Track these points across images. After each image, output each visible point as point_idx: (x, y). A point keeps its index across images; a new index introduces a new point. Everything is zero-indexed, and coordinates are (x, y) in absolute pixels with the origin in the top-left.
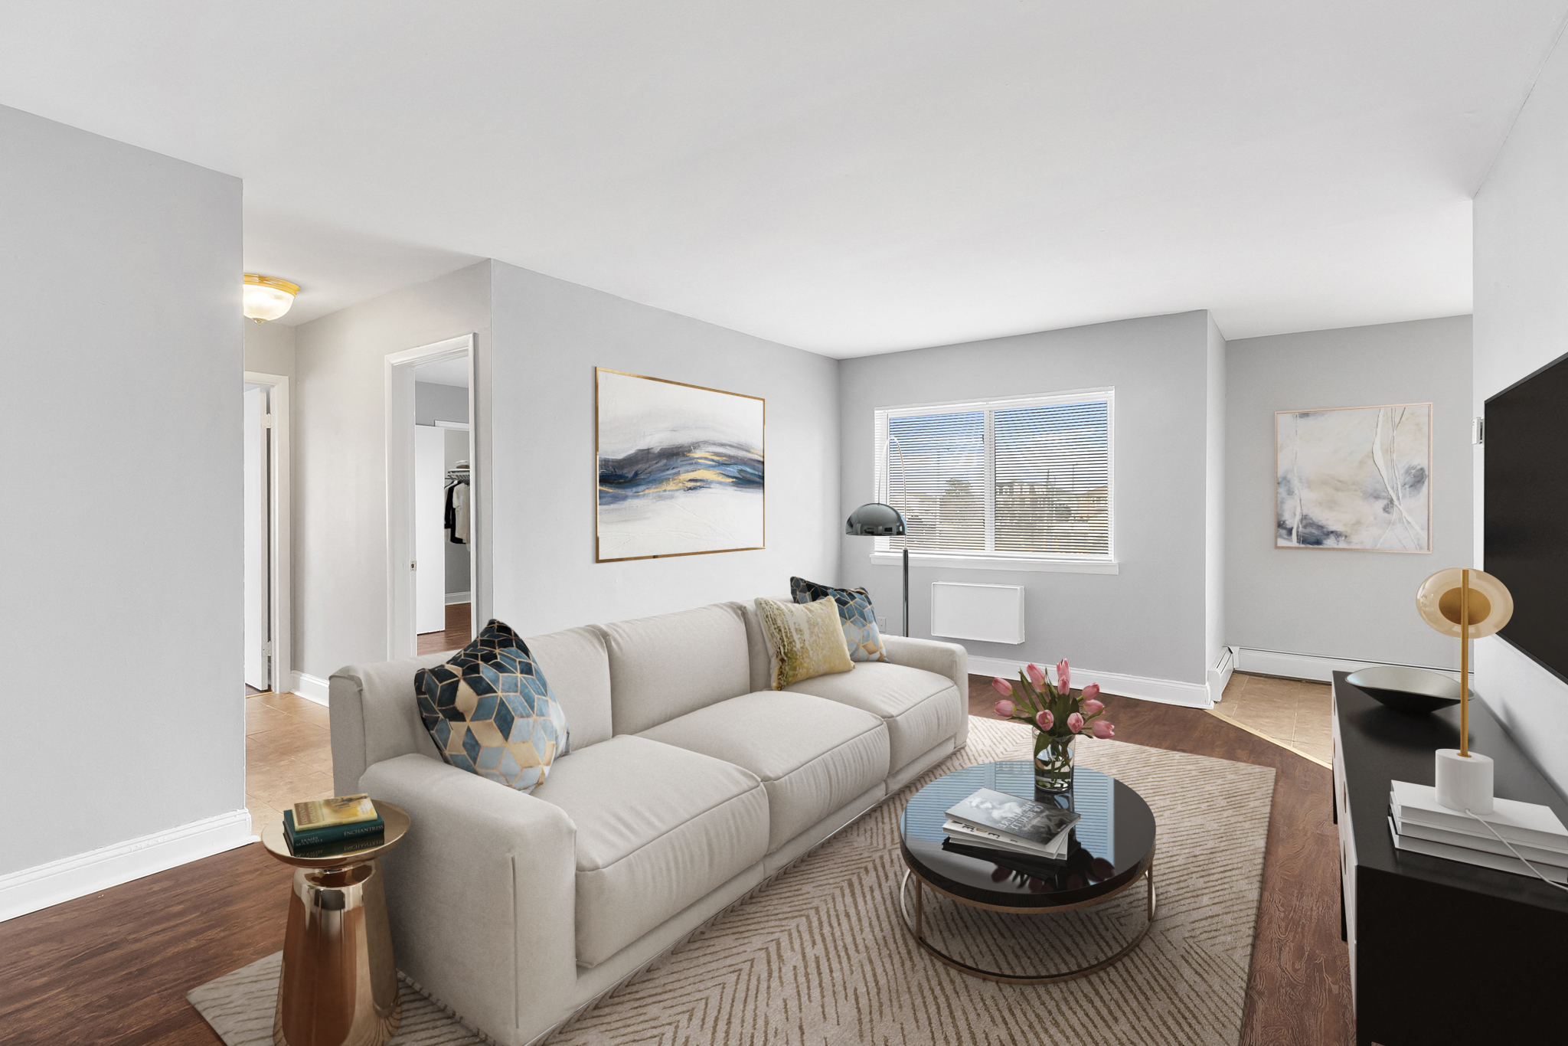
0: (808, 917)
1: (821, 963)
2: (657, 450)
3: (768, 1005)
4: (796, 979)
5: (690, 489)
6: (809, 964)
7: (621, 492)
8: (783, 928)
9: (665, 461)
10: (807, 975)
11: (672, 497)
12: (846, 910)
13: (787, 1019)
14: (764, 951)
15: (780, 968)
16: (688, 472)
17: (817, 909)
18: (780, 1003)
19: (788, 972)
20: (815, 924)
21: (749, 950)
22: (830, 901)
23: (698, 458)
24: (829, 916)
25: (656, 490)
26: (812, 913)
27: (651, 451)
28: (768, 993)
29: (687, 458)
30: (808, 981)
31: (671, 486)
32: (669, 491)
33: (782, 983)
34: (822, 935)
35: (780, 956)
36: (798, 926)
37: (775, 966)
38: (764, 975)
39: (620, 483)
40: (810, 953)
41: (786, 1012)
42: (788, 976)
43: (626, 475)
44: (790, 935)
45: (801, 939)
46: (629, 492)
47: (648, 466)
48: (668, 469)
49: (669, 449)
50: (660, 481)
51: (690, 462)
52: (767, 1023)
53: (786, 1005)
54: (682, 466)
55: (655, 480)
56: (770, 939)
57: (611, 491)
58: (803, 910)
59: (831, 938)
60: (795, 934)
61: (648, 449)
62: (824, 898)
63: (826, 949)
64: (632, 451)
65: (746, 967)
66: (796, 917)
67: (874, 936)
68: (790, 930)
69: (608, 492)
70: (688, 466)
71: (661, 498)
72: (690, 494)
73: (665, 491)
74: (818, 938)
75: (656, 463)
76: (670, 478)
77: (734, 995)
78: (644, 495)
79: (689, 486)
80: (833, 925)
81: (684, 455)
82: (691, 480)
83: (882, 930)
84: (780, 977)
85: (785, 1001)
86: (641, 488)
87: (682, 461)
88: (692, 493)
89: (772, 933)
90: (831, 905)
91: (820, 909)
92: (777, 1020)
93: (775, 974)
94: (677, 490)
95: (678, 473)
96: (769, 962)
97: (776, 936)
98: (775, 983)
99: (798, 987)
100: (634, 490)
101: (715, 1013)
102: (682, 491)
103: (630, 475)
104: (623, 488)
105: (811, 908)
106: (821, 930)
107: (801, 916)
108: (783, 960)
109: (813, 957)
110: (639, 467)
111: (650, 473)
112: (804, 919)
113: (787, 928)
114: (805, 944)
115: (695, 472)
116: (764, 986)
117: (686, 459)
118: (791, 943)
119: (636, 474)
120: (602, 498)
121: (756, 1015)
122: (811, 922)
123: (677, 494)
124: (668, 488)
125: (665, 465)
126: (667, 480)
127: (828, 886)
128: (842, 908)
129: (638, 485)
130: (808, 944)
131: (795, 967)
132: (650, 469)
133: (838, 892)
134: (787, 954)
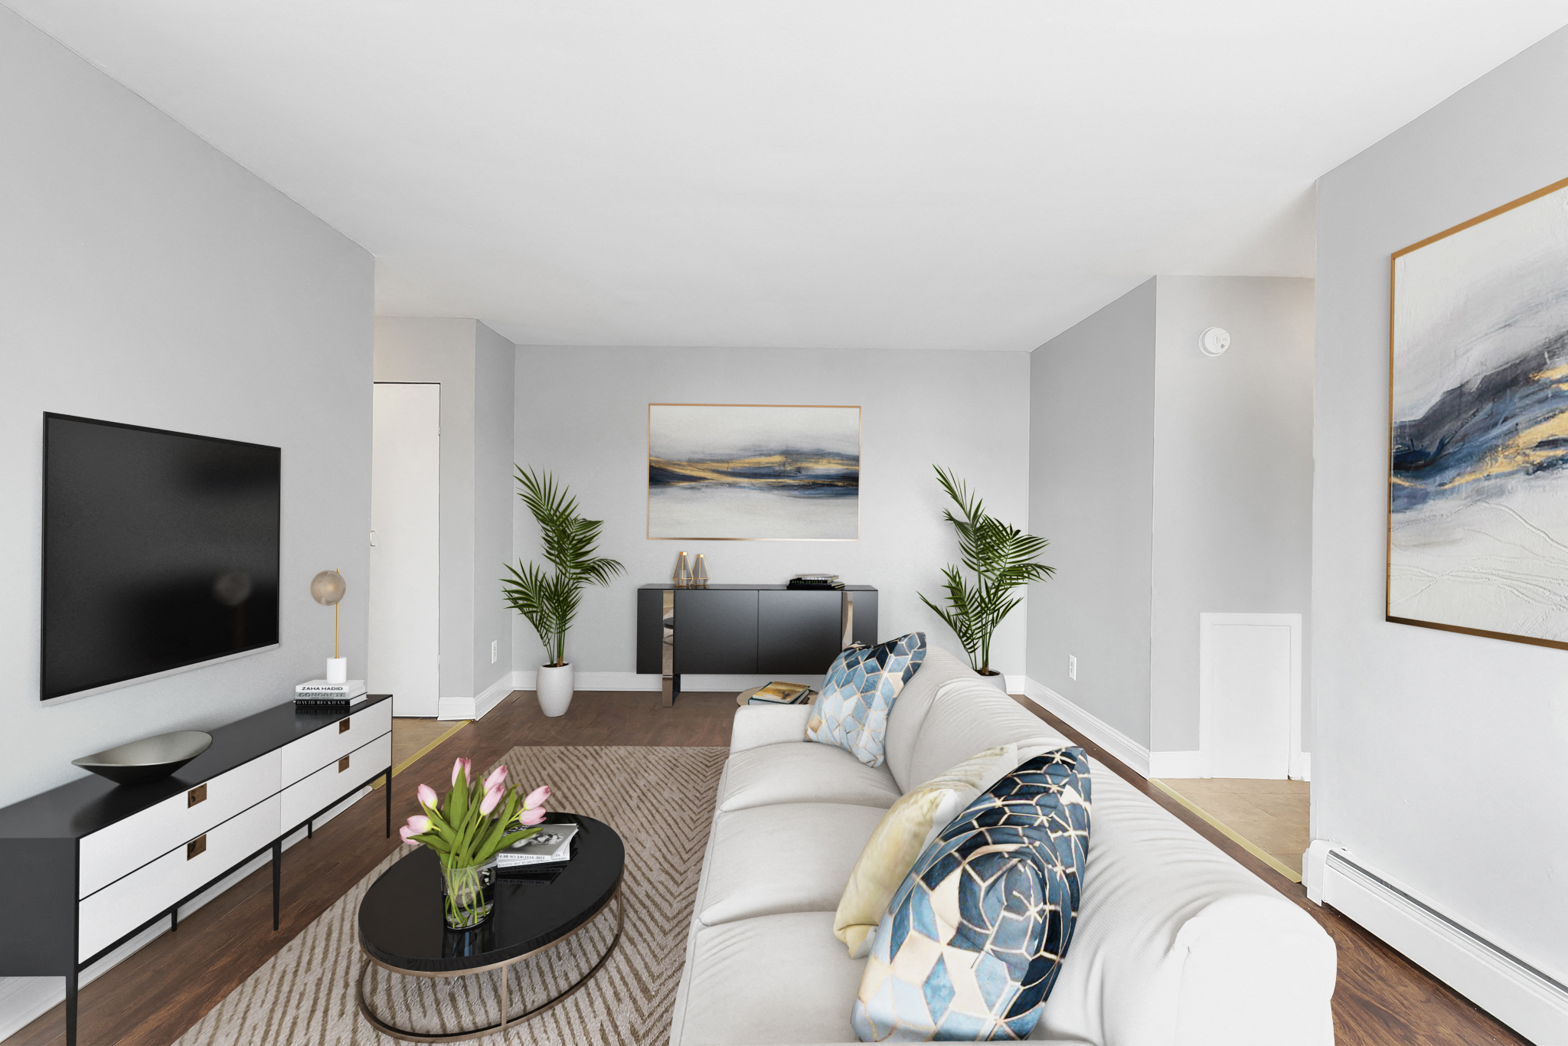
0: (668, 919)
1: (634, 882)
2: (1474, 386)
3: (654, 841)
4: (646, 863)
5: (1540, 467)
6: (643, 878)
7: (1419, 485)
8: (681, 897)
9: (1490, 405)
10: (639, 869)
11: (1501, 492)
12: (635, 946)
13: (637, 839)
14: (682, 872)
15: (661, 865)
16: (1537, 422)
17: (665, 933)
18: (647, 846)
19: (656, 866)
20: (657, 915)
21: (693, 868)
22: (657, 951)
23: (1559, 381)
24: (649, 930)
25: (1473, 477)
26: (667, 926)
27: (1465, 389)
28: (657, 847)
29: (1535, 388)
30: (636, 865)
31: (1499, 465)
32: (1497, 477)
33: (653, 856)
34: (644, 906)
35: (667, 873)
36: (671, 905)
37: (666, 866)
38: (669, 856)
39: (1418, 468)
40: (646, 885)
41: (640, 842)
42: (652, 862)
43: (1428, 450)
44: (672, 894)
45: (660, 895)
46: (1430, 485)
47: (1459, 423)
48: (1495, 425)
49: (1498, 373)
50: (1478, 456)
51: (1542, 395)
52: (647, 832)
53: (642, 845)
54: (1524, 408)
55: (1470, 455)
56: (685, 882)
57: (1407, 484)
58: (677, 925)
59: (636, 907)
60: (668, 897)
61: (1462, 386)
62: (666, 952)
63: (635, 896)
64: (1436, 399)
65: (685, 857)
66: (678, 914)
67: (597, 928)
68: (675, 898)
69: (1404, 488)
70: (1537, 407)
71: (1481, 495)
72: (1540, 482)
73: (1488, 477)
74: (648, 903)
75: (1474, 415)
76: (1497, 446)
77: (678, 838)
78: (1452, 490)
79: (1538, 460)
80: (640, 922)
81: (1528, 381)
82: (1542, 445)
83: (592, 939)
84: (657, 859)
85: (645, 847)
86: (1450, 473)
87: (1522, 398)
88: (1545, 479)
89: (687, 889)
90: (653, 945)
91: (662, 935)
92: (643, 836)
93: (662, 860)
94: (1512, 473)
95: (1514, 432)
96: (672, 866)
97: (682, 888)
98: (658, 855)
99: (641, 859)
100: (1438, 479)
101: (680, 825)
102: (1522, 476)
103: (1432, 450)
104: (1423, 477)
105: (671, 930)
106: (648, 911)
107: (675, 917)
108: (663, 871)
109: (642, 884)
110: (1447, 428)
111: (1463, 439)
112: (671, 916)
113: (679, 899)
114: (654, 892)
115: (1552, 422)
116: (664, 850)
117: (1532, 389)
118: (666, 887)
119: (1442, 446)
120: (1397, 500)
121: (657, 834)
122: (662, 914)
123: (1512, 483)
124: (1495, 470)
125: (1491, 415)
126: (1493, 449)
127: (669, 973)
128: (640, 947)
129: (1443, 469)
130: (652, 893)
131: (651, 870)
132: (1462, 432)
133: (655, 969)
134: (663, 877)
